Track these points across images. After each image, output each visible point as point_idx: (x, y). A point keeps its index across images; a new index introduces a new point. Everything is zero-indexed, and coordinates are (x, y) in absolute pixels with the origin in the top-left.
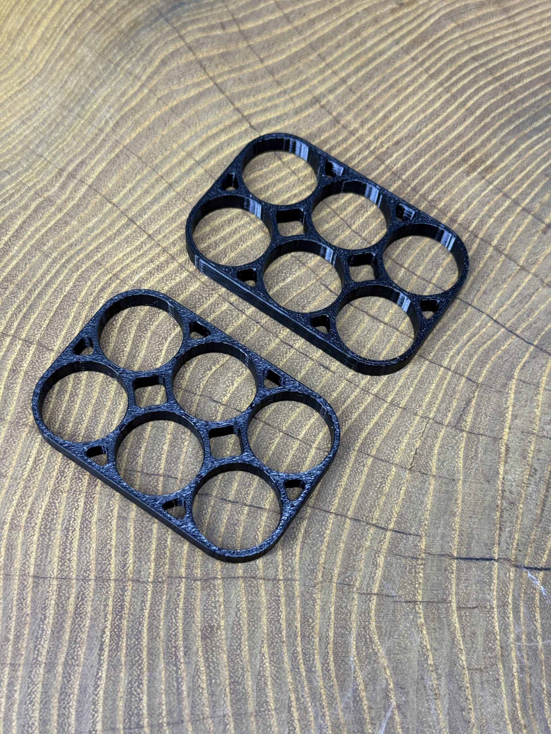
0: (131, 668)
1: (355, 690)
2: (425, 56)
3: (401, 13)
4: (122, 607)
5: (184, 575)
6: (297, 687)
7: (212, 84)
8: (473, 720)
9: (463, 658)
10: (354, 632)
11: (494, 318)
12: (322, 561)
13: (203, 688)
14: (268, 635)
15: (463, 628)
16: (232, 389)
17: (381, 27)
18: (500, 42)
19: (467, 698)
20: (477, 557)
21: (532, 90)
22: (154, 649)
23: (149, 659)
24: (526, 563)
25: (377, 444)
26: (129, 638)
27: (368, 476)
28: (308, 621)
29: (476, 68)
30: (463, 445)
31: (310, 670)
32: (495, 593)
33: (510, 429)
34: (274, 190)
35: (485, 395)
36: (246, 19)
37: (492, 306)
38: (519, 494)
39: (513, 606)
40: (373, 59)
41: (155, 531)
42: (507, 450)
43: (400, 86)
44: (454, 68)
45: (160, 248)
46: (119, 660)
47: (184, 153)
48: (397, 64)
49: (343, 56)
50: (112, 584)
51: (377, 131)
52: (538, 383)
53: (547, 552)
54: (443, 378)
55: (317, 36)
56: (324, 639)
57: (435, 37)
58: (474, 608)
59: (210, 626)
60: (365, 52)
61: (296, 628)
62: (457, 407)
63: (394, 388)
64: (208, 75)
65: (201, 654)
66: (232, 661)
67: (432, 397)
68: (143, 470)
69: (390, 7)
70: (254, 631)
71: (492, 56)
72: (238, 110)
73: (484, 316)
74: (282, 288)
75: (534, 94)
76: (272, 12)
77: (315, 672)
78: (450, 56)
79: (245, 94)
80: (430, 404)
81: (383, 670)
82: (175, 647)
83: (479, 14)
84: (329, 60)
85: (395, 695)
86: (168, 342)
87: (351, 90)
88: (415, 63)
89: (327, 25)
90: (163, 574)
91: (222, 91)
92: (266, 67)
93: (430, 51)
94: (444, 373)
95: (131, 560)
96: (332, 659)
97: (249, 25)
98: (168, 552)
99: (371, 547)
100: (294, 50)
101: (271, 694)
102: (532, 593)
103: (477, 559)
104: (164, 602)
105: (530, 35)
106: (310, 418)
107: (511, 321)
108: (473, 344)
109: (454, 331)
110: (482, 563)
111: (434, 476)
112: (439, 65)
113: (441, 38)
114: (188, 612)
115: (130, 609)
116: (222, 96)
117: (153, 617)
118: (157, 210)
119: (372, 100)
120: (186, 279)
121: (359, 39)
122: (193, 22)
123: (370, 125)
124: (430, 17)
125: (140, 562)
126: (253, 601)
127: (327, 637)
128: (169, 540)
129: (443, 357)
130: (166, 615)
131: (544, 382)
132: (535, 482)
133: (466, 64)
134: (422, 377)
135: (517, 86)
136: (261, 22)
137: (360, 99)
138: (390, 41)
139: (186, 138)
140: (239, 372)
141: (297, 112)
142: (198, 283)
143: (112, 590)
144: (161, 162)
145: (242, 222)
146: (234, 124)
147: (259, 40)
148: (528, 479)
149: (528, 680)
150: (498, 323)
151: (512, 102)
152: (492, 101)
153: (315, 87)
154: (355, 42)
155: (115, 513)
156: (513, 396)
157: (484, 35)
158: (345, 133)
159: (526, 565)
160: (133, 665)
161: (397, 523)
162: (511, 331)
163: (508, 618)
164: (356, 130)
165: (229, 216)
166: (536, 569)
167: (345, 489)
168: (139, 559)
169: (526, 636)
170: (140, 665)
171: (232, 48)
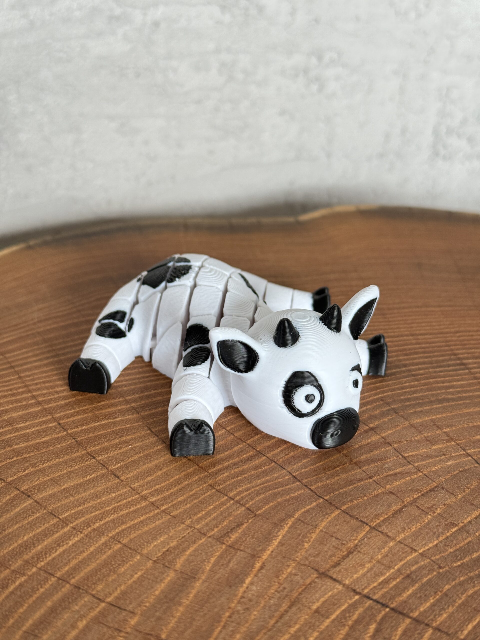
11: (294, 474)
12: (21, 610)
16: (21, 474)
25: (132, 536)
27: (109, 557)
30: (217, 554)
33: (272, 552)
35: (259, 523)
37: (295, 466)
38: (258, 603)
42: (262, 568)
45: (23, 384)
52: (316, 525)
54: (223, 504)
62: (226, 526)
63: (172, 501)
67: (206, 514)
73: (285, 471)
74: (110, 423)
80: (201, 519)
94: (227, 500)
99: (78, 611)
106: (80, 506)
107: (309, 479)
108: (265, 487)
109: (251, 476)
111: (175, 571)
118: (37, 365)
120: (32, 403)
129: (231, 490)
131: (323, 525)
132: (280, 598)
134: (204, 499)
140: (35, 464)
142: (39, 408)
148: (273, 593)
150: (296, 478)
156: (286, 529)
161: (118, 598)
162: (306, 486)
167: (80, 562)
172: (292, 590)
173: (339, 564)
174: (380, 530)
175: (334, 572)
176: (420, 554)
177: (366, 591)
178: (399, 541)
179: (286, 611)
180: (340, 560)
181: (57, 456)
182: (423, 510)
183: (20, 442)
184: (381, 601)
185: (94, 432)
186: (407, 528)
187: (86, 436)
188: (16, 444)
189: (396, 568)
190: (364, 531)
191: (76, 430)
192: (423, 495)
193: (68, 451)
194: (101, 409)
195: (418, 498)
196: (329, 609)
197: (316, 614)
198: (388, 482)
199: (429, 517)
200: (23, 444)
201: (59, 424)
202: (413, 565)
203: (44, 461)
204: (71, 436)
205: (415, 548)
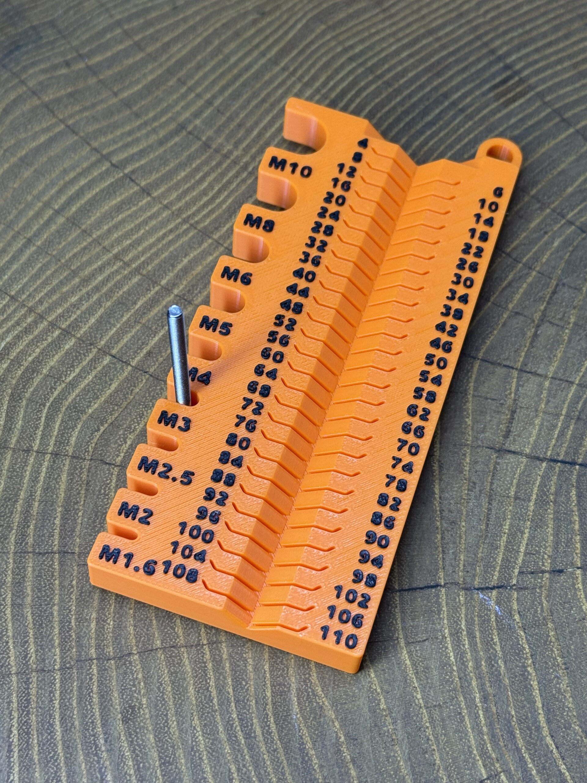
0: (46, 766)
1: (302, 750)
2: (296, 64)
3: (264, 23)
4: (28, 701)
5: (94, 656)
6: (237, 756)
7: (62, 126)
8: (438, 762)
9: (419, 696)
10: (294, 686)
13: (130, 775)
14: (198, 706)
15: (414, 664)
17: (244, 41)
18: (377, 38)
19: (428, 739)
20: (421, 586)
21: (418, 83)
22: (70, 741)
23: (66, 753)
24: (476, 584)
26: (40, 733)
28: (241, 684)
29: (355, 69)
31: (249, 736)
32: (445, 621)
34: (147, 228)
36: (92, 54)
38: (460, 511)
39: (468, 632)
40: (239, 75)
41: (55, 613)
43: (272, 99)
44: (329, 72)
45: (26, 309)
46: (31, 759)
47: (40, 204)
48: (267, 77)
49: (205, 76)
50: (14, 678)
51: (254, 150)
53: (498, 569)
55: (173, 60)
56: (261, 701)
57: (304, 43)
58: (425, 640)
59: (130, 707)
60: (230, 69)
61: (229, 693)
64: (57, 117)
65: (124, 739)
66: (160, 740)
68: (34, 550)
69: (251, 18)
70: (181, 704)
71: (370, 54)
72: (95, 150)
75: (422, 87)
76: (121, 42)
77: (255, 737)
78: (324, 59)
79: (101, 132)
81: (331, 723)
82: (94, 735)
83: (351, 11)
84: (190, 83)
85: (347, 748)
86: (47, 408)
87: (218, 111)
88: (286, 74)
89: (184, 46)
90: (71, 658)
91: (75, 133)
92: (122, 101)
93: (301, 59)
95: (32, 649)
96: (272, 721)
97: (98, 59)
98: (73, 634)
100: (150, 78)
101: (208, 769)
102: (486, 615)
103: (421, 588)
104: (75, 688)
105: (409, 25)
110: (427, 591)
112: (313, 71)
113: (312, 42)
114: (104, 696)
115: (37, 702)
116: (76, 138)
117: (65, 707)
118: (17, 269)
119: (244, 118)
120: (58, 337)
121: (221, 57)
122: (33, 64)
123: (244, 144)
124: (296, 23)
125: (44, 650)
126: (176, 672)
127: (264, 697)
128: (73, 621)
130: (79, 703)
131: (472, 388)
132: (475, 496)
133: (342, 67)
135: (402, 81)
136: (109, 54)
137: (231, 119)
138: (255, 54)
139: (40, 188)
140: (130, 428)
141: (161, 142)
142: (74, 340)
143: (15, 684)
144: (16, 217)
145: (115, 267)
146: (93, 165)
147: (109, 73)
148: (468, 494)
149: (494, 709)
151: (398, 99)
152: (377, 101)
153: (179, 113)
154: (216, 60)
155: (9, 601)
157: (358, 33)
158: (218, 158)
159: (476, 586)
160: (48, 762)
163: (464, 645)
164: (230, 152)
165: (99, 263)
166: (487, 588)
168: (41, 646)
169: (486, 662)
170: (56, 761)
171: (81, 85)
172: (483, 483)
173: (510, 431)
174: (528, 370)
175: (510, 444)
176: (577, 385)
177: (549, 453)
178: (552, 378)
179: (489, 510)
180: (508, 427)
181: (146, 407)
182: (558, 326)
183: (90, 402)
184: (567, 460)
185: (160, 352)
186: (552, 356)
187: (157, 363)
188: (88, 407)
189: (564, 412)
190: (513, 378)
191: (138, 359)
192: (548, 303)
193: (152, 394)
194: (144, 313)
195: (545, 309)
196: (526, 490)
197: (517, 501)
198: (507, 300)
199: (567, 331)
200: (95, 403)
201: (114, 357)
202: (578, 403)
203: (136, 418)
204: (140, 370)
205: (570, 380)
